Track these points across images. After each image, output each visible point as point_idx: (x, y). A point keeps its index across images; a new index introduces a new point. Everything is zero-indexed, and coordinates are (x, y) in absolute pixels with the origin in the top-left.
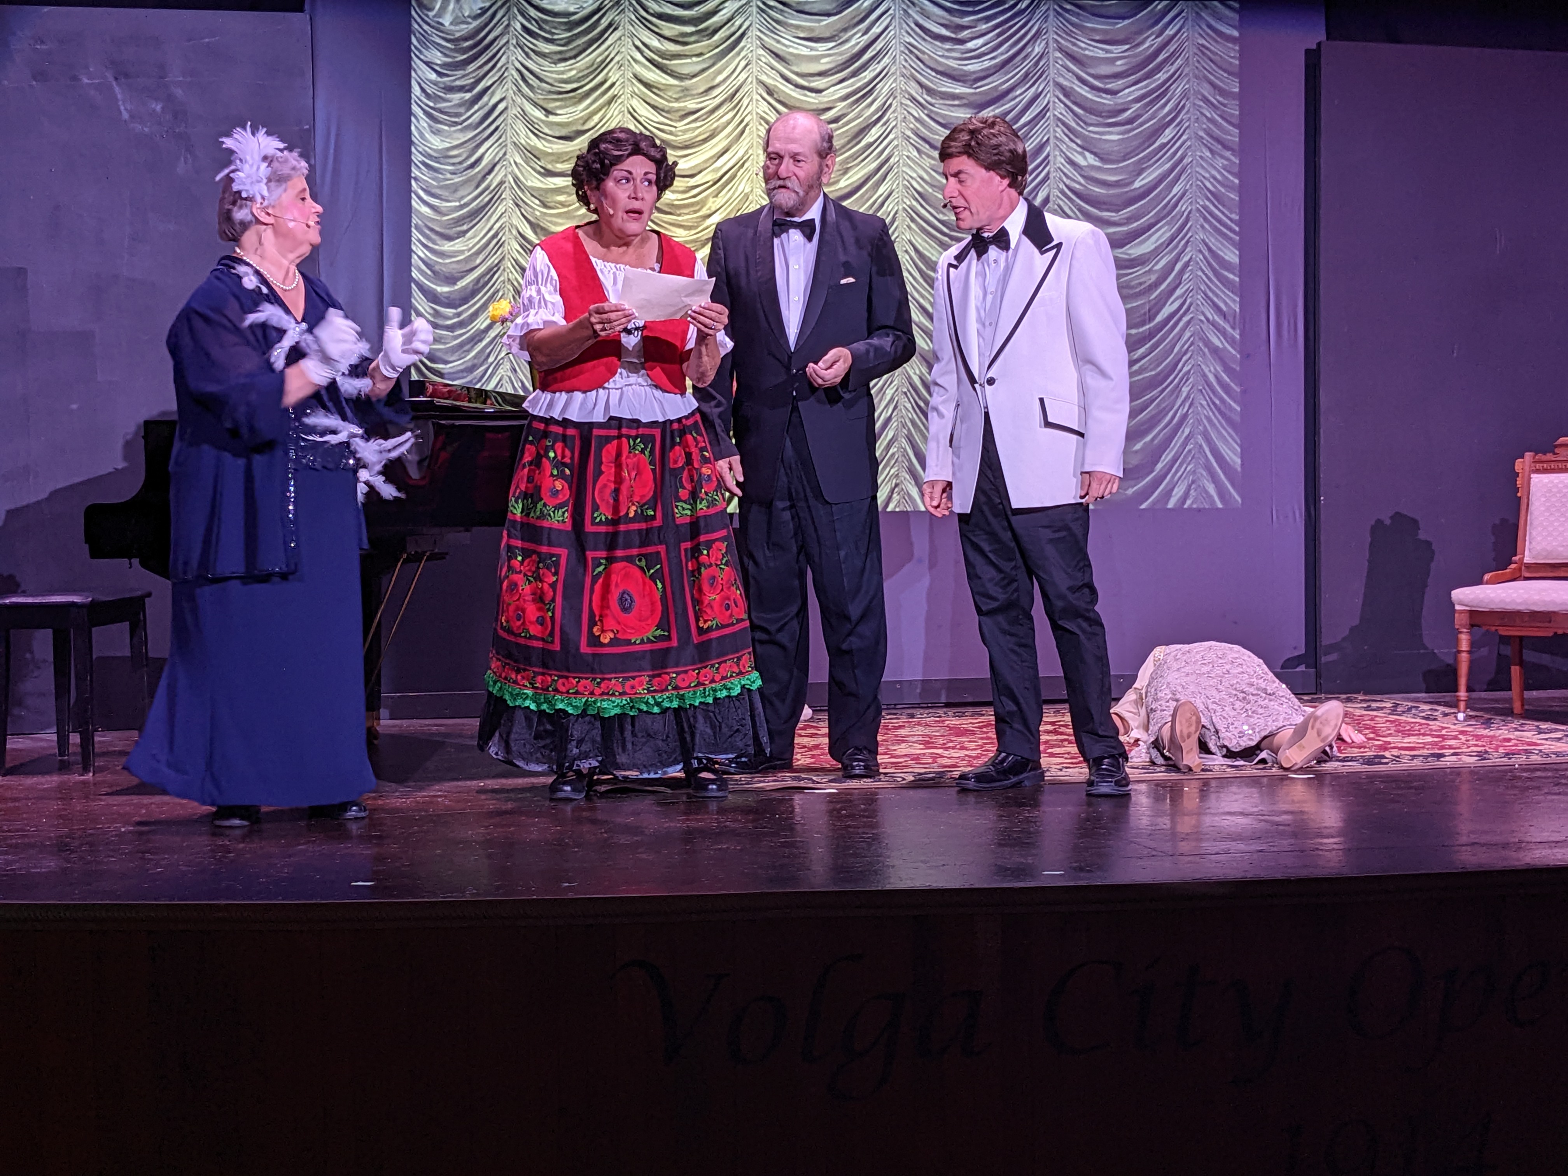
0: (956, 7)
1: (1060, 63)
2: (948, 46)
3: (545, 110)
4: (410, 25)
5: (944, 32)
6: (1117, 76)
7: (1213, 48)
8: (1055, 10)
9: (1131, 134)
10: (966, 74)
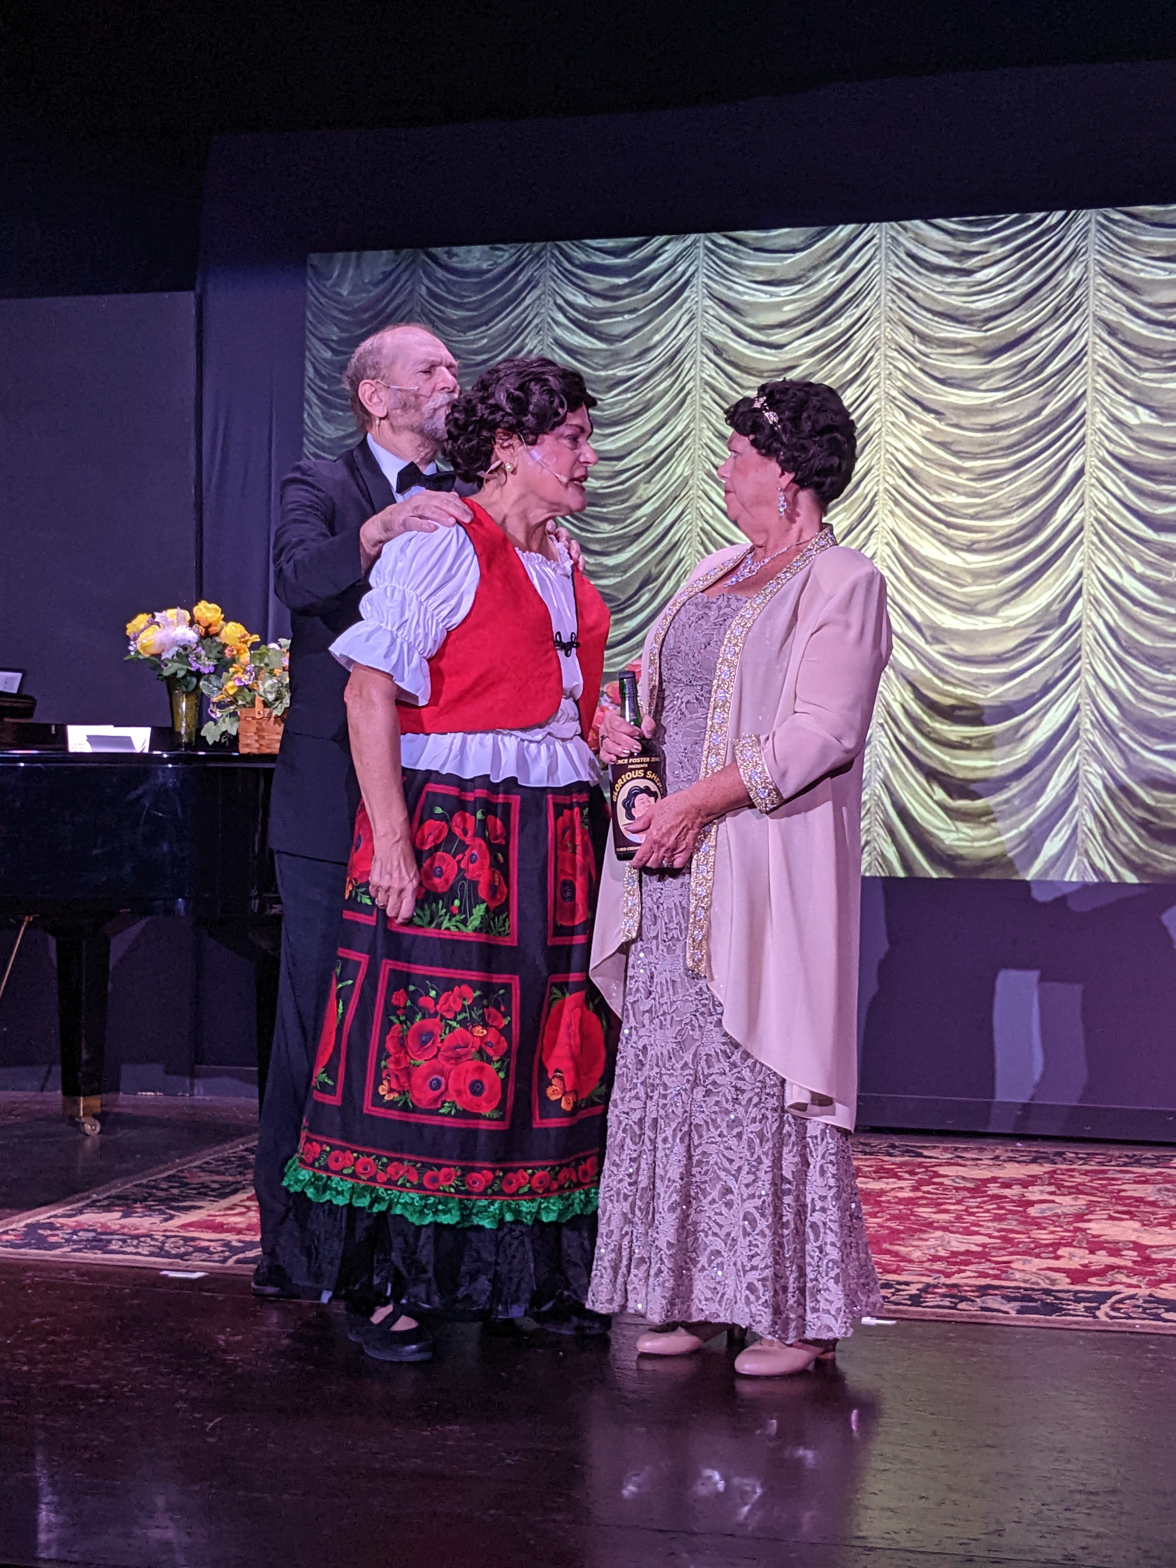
0: (962, 228)
1: (1104, 290)
2: (950, 279)
4: (305, 296)
5: (946, 261)
8: (1098, 222)
10: (973, 314)
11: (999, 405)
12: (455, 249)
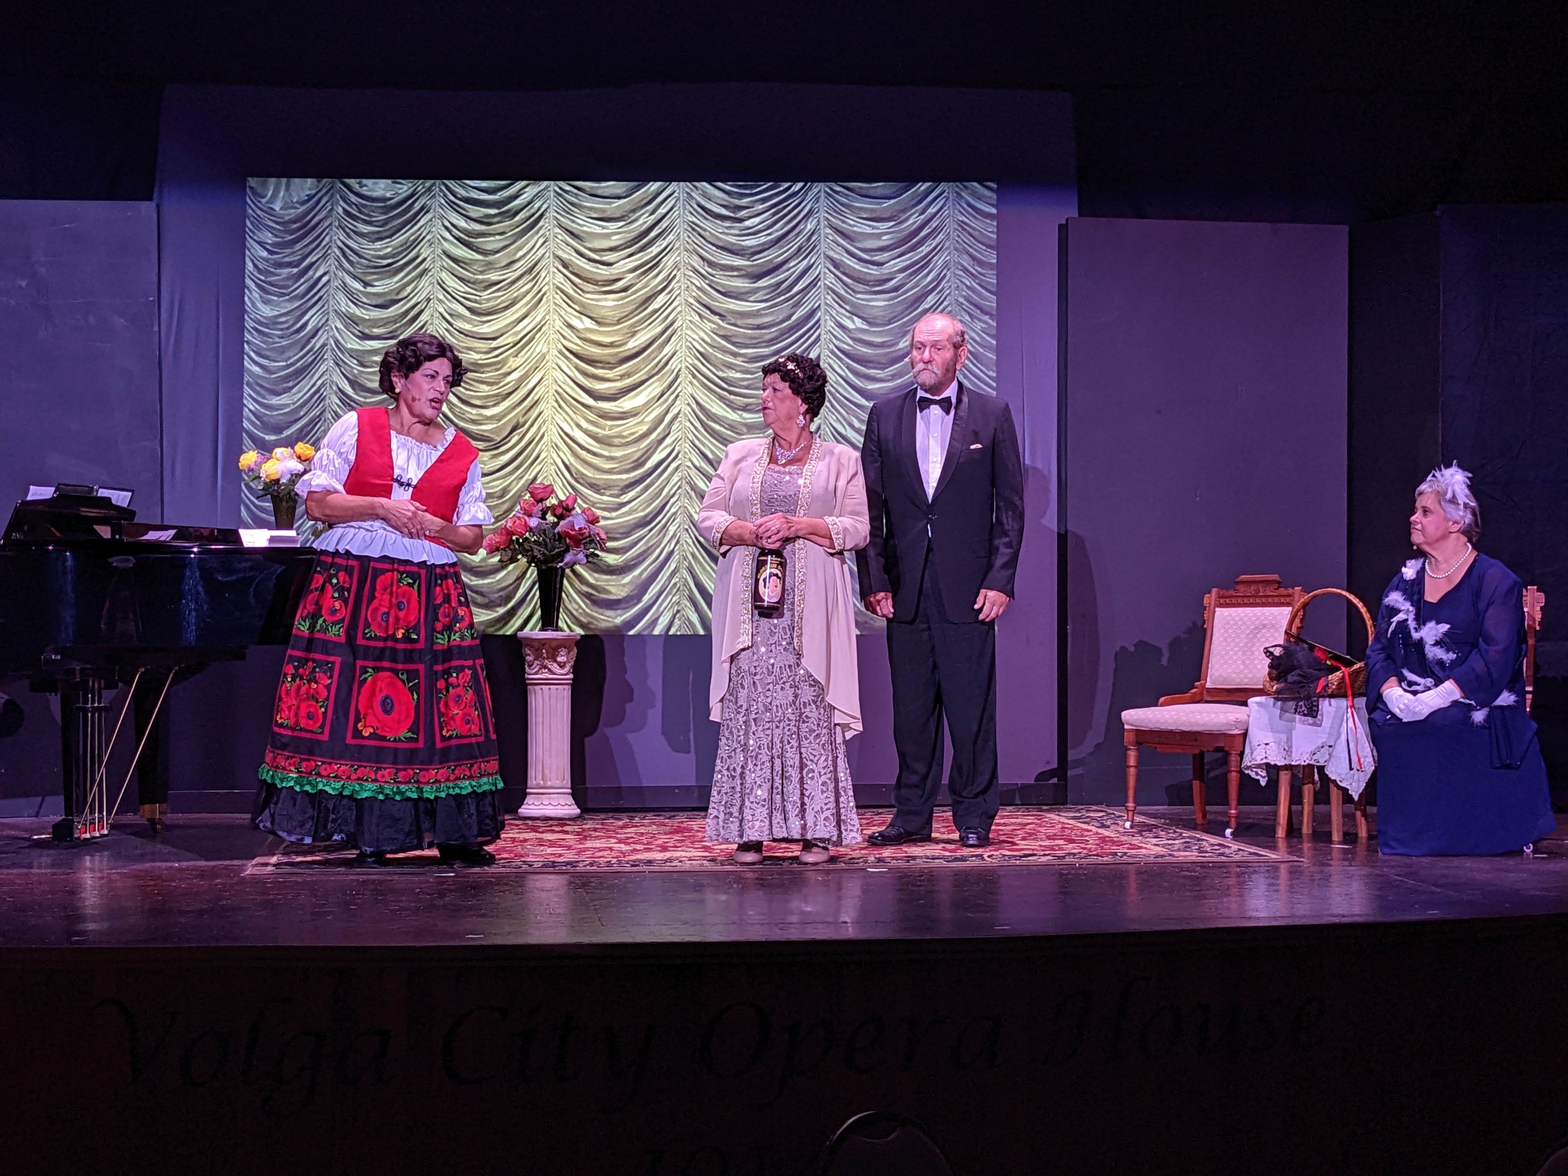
0: (735, 190)
2: (727, 224)
3: (363, 282)
4: (245, 210)
5: (724, 212)
6: (883, 249)
7: (972, 224)
8: (826, 192)
9: (896, 301)
10: (744, 248)
11: (763, 312)
12: (365, 181)
